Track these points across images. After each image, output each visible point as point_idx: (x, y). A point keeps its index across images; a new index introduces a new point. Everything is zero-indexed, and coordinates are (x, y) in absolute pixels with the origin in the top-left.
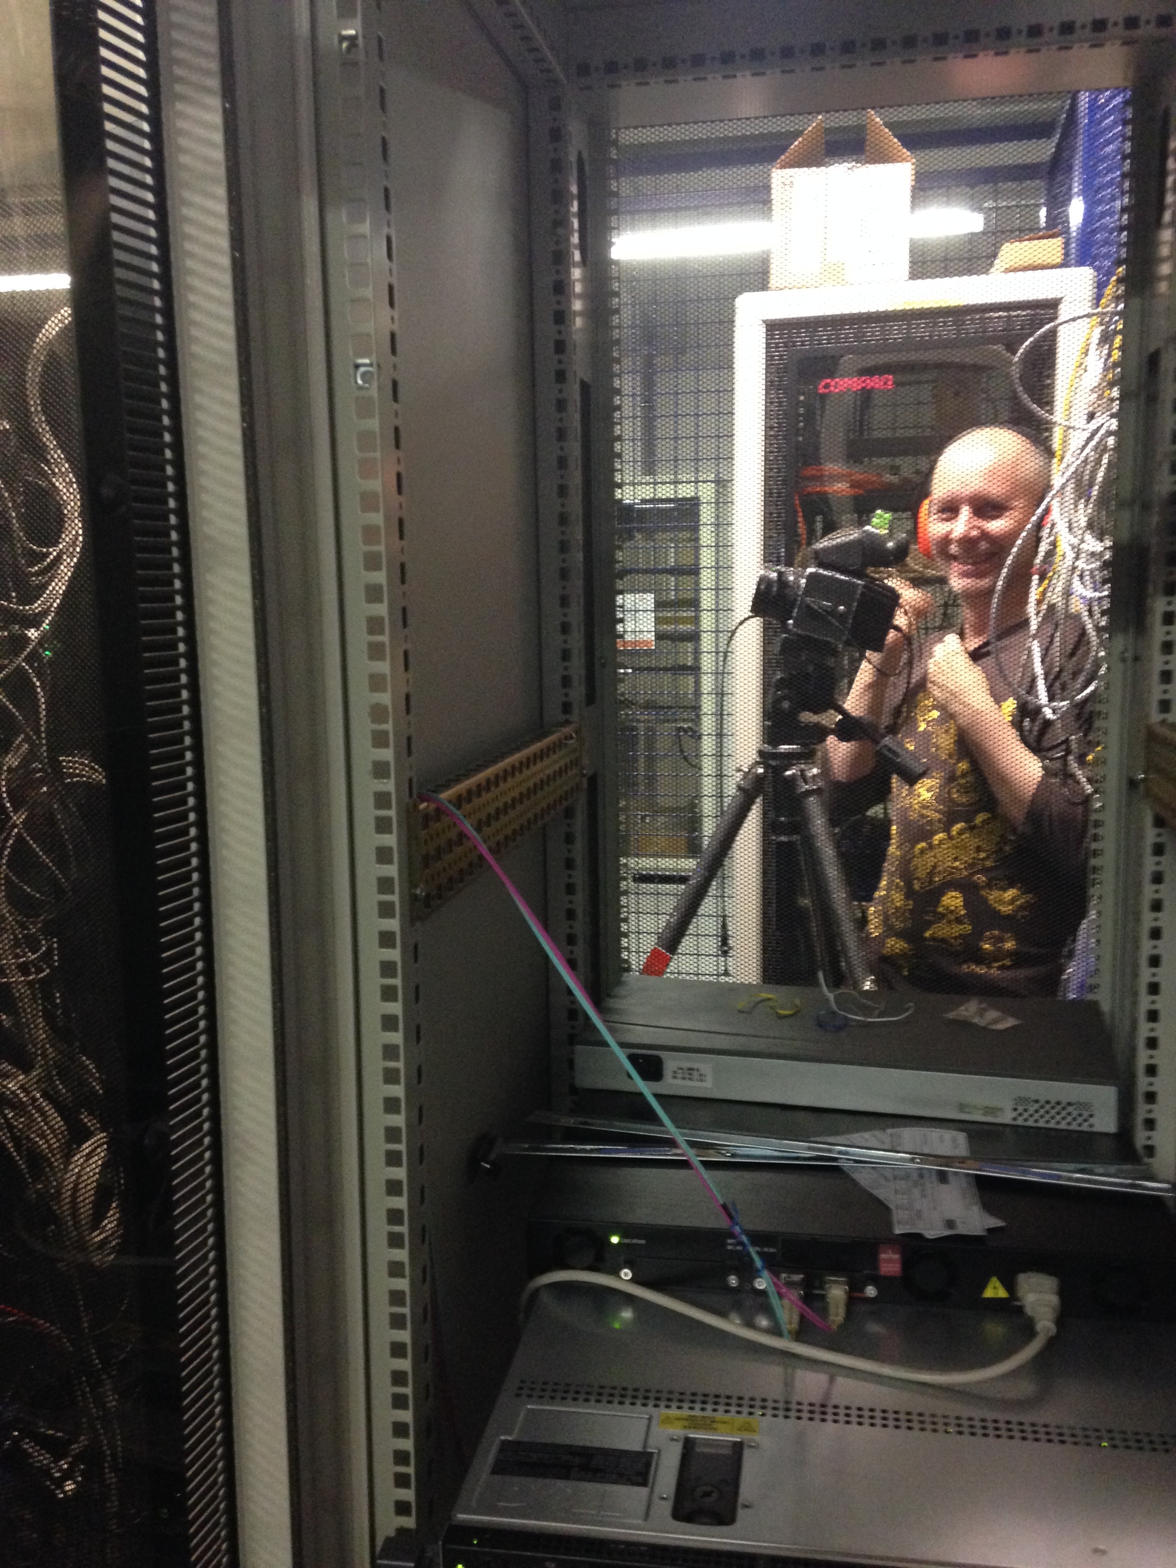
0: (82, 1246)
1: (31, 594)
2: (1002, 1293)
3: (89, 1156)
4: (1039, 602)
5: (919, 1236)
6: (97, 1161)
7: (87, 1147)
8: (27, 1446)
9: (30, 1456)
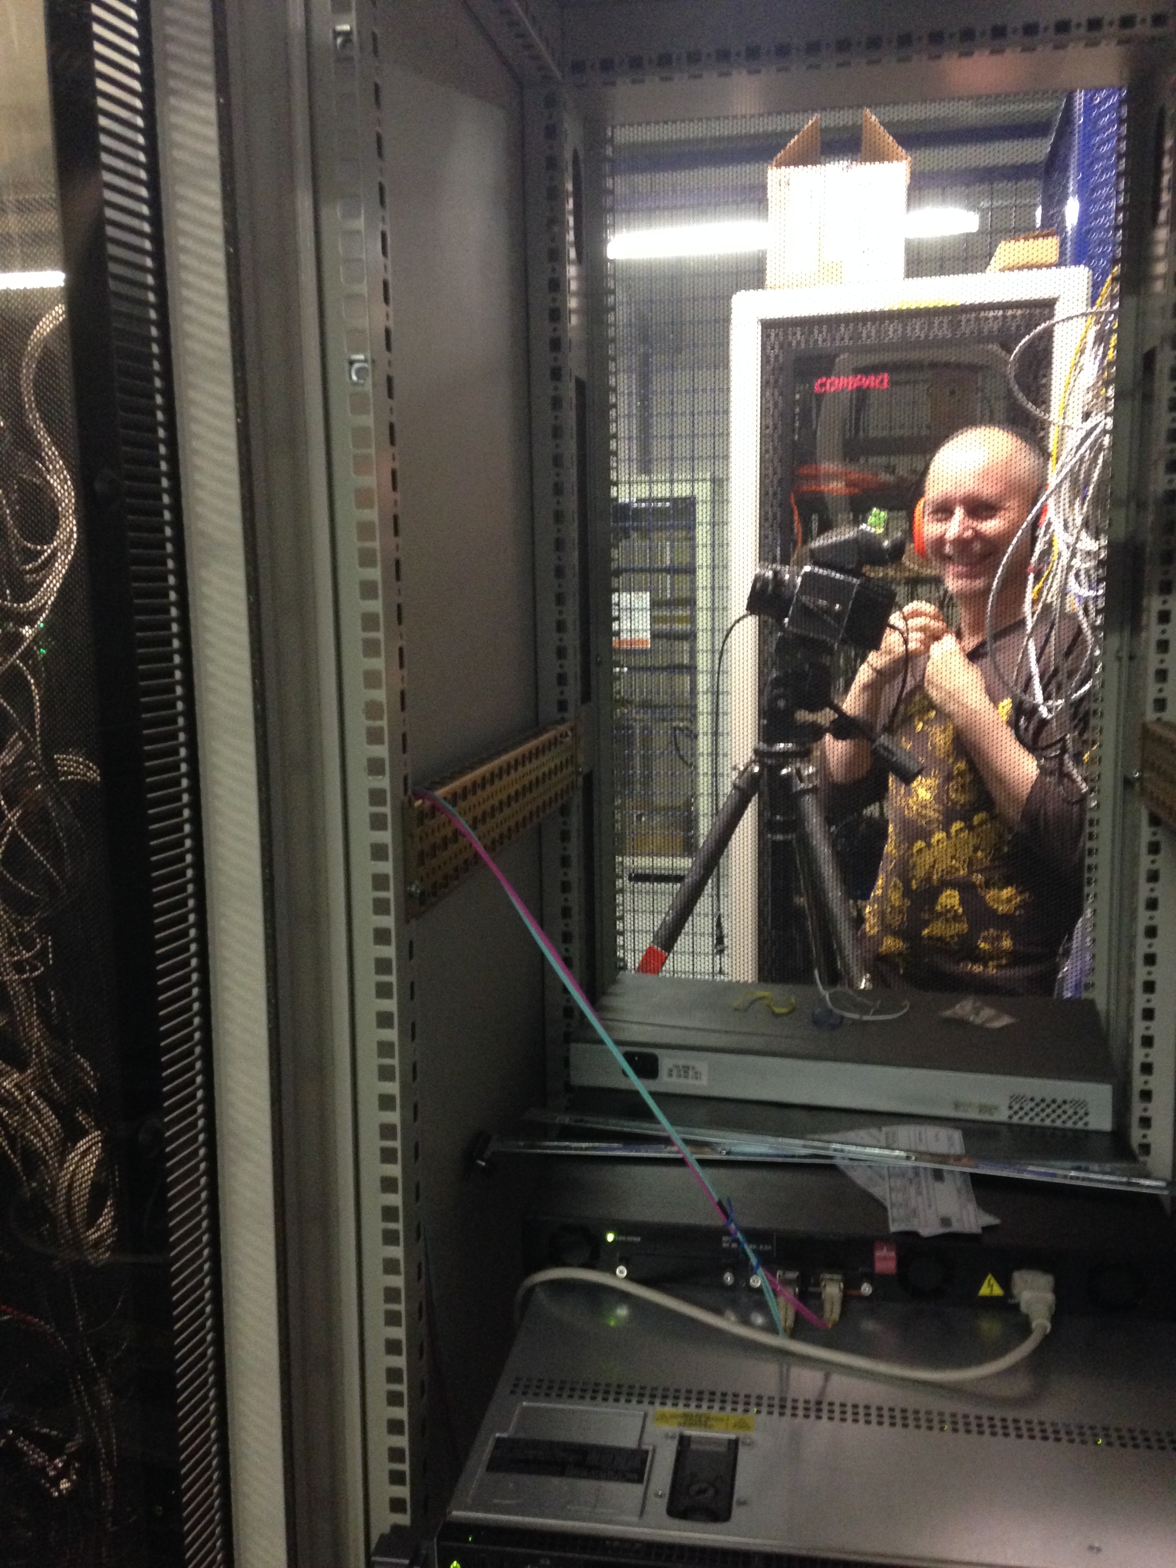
0: (77, 1244)
1: (25, 591)
2: (997, 1291)
3: (84, 1154)
4: (1034, 602)
5: (914, 1235)
6: (92, 1159)
7: (82, 1145)
8: (22, 1444)
9: (25, 1454)
